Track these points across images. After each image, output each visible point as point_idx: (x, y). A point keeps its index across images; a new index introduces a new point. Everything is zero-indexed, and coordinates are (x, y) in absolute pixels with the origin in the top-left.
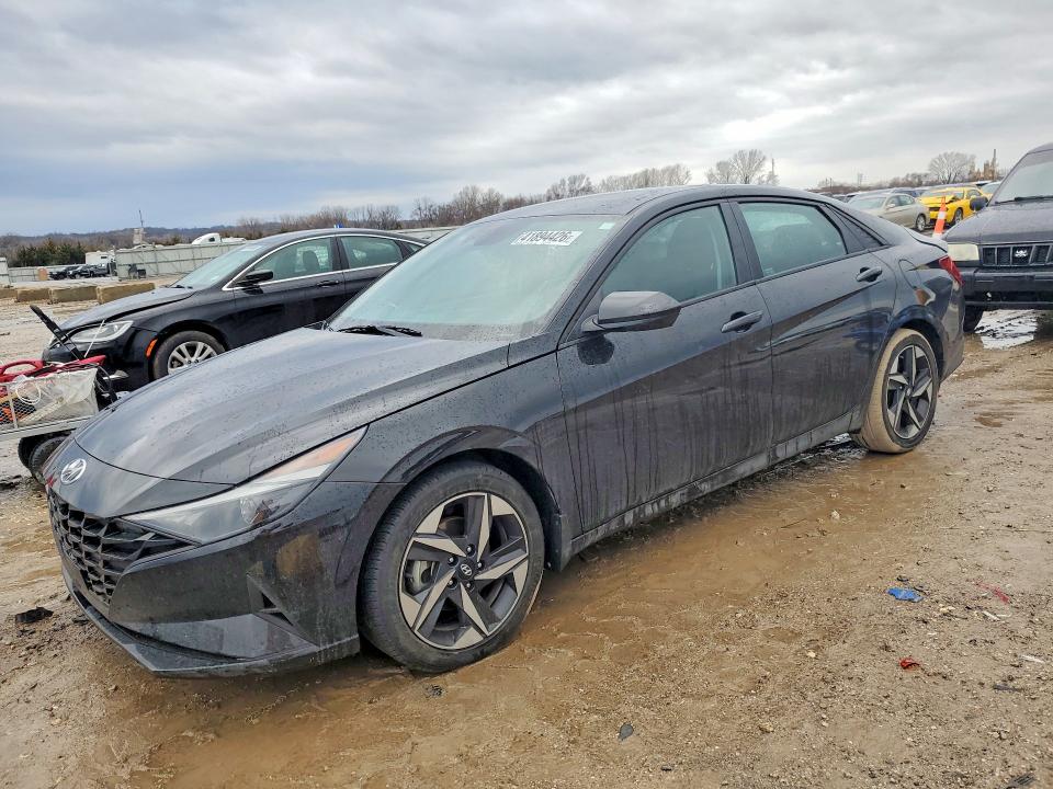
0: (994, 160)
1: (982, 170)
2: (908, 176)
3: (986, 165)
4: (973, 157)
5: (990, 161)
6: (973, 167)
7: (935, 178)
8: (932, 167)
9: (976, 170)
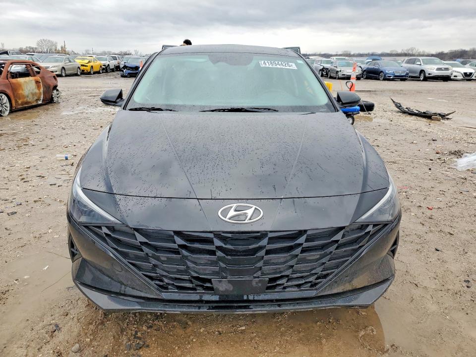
0: (65, 45)
1: (60, 49)
2: (27, 47)
3: (62, 47)
4: (56, 43)
5: (63, 46)
6: (56, 47)
7: (41, 50)
8: (38, 44)
9: (58, 49)
